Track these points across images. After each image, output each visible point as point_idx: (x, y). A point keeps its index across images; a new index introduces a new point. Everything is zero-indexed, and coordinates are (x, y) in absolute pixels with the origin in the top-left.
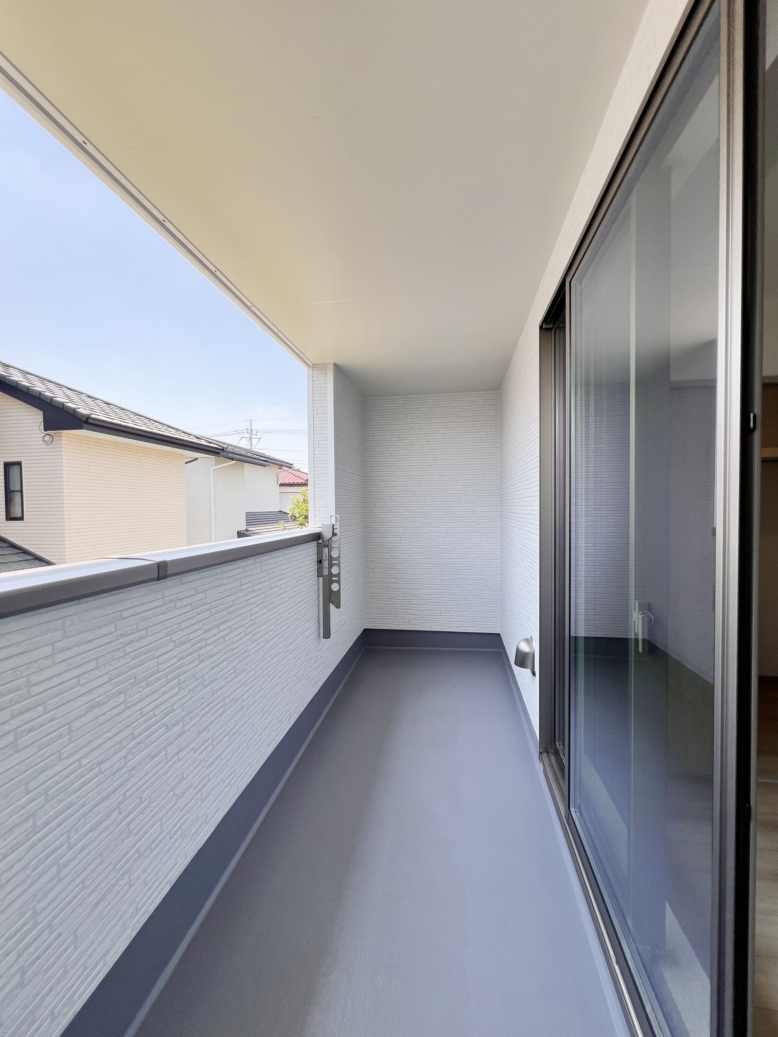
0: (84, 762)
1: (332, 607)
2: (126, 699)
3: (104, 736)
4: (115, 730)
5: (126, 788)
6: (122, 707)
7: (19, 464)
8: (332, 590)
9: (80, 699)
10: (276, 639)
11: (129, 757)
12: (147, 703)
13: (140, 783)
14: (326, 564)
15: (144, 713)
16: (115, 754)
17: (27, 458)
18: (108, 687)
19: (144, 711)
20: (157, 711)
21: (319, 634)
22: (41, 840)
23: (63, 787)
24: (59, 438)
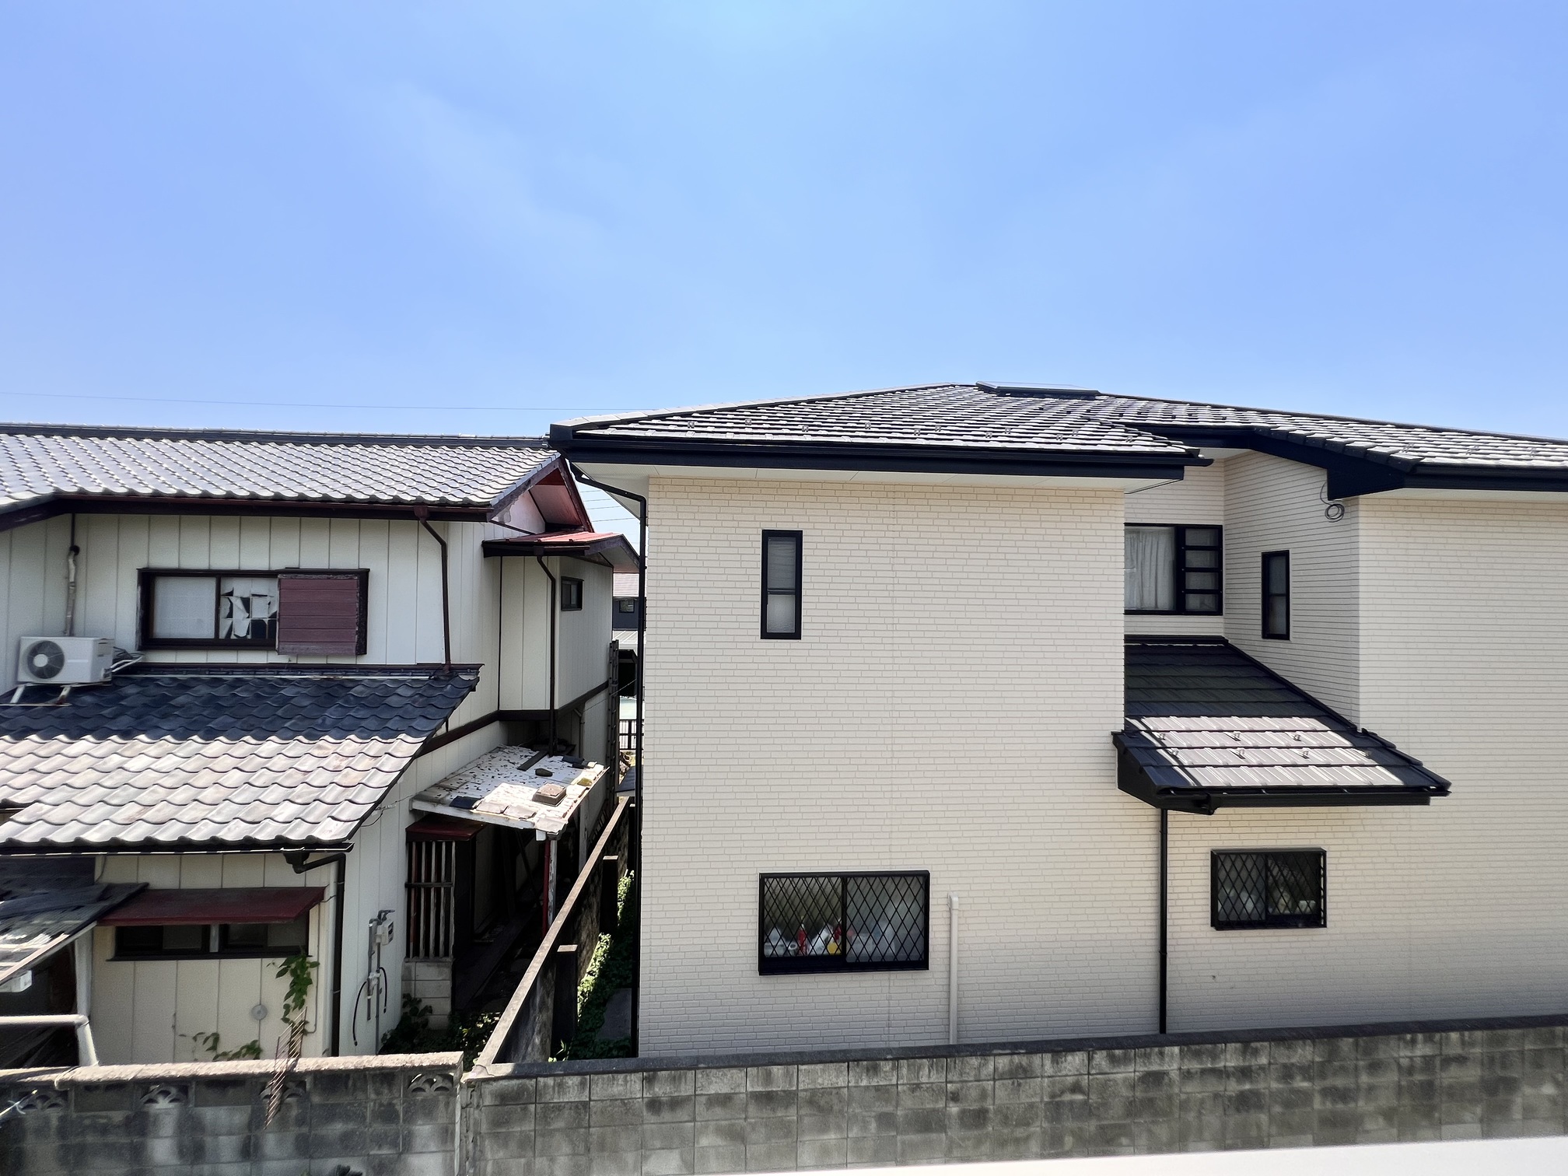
7: (1285, 554)
17: (1295, 545)
24: (1353, 508)
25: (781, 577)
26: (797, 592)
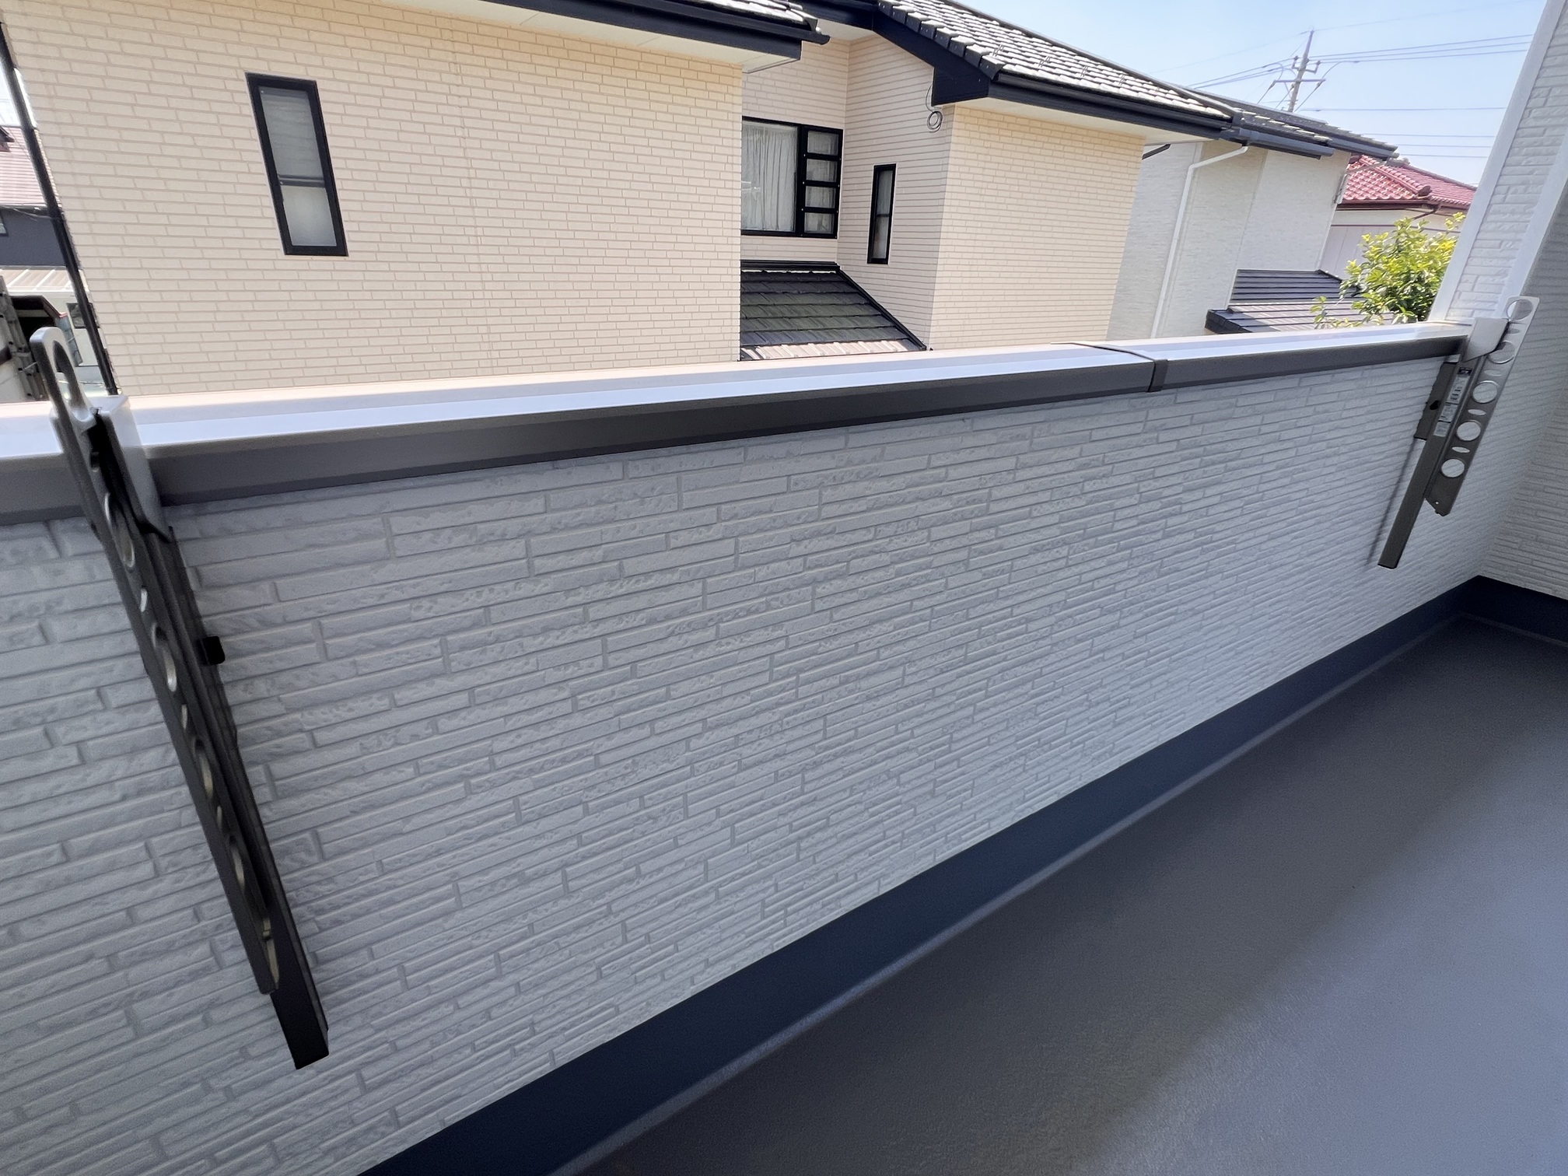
0: (1016, 611)
1: (1426, 508)
2: (1069, 554)
3: (1039, 591)
4: (1049, 588)
5: (1044, 662)
6: (1062, 562)
7: (892, 168)
8: (1441, 472)
9: (1027, 534)
10: (1286, 538)
11: (1056, 628)
12: (1089, 568)
13: (1059, 665)
14: (1448, 413)
15: (1083, 580)
16: (1043, 617)
17: (904, 158)
18: (1054, 531)
19: (1085, 578)
20: (1097, 586)
21: (1371, 555)
22: (968, 673)
23: (994, 629)
24: (950, 119)
25: (297, 158)
26: (328, 182)
